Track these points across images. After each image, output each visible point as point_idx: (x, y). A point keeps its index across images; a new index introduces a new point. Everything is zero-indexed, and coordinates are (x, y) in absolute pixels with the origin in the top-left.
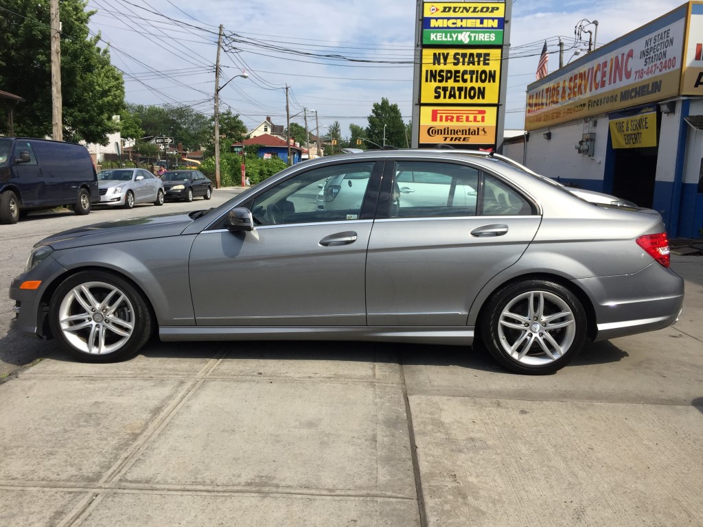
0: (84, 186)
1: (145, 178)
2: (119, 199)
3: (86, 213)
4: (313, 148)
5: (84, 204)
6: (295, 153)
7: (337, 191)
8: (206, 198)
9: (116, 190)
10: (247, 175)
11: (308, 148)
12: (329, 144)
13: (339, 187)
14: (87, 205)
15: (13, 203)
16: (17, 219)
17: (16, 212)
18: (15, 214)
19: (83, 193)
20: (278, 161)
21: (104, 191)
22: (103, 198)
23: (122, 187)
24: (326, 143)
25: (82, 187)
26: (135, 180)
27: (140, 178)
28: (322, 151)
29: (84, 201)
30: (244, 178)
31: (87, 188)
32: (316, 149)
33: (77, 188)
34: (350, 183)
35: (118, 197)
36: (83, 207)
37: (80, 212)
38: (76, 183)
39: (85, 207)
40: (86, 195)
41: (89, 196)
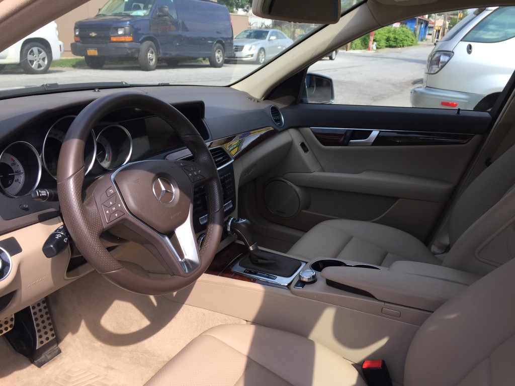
0: (219, 42)
1: (278, 38)
2: (252, 55)
3: (220, 66)
4: (440, 20)
5: (218, 58)
6: (422, 23)
7: (447, 58)
8: (331, 58)
9: (251, 48)
10: (374, 40)
11: (435, 19)
12: (456, 17)
13: (450, 54)
14: (221, 59)
15: (152, 53)
16: (154, 67)
17: (154, 60)
18: (153, 63)
19: (218, 48)
20: (404, 29)
21: (239, 48)
22: (238, 54)
23: (256, 45)
24: (452, 16)
25: (217, 42)
26: (269, 40)
27: (273, 38)
28: (447, 23)
29: (219, 56)
30: (371, 43)
31: (223, 44)
32: (443, 20)
33: (213, 43)
34: (470, 47)
35: (252, 53)
36: (217, 60)
37: (213, 65)
38: (212, 39)
39: (219, 61)
40: (220, 50)
41: (224, 52)
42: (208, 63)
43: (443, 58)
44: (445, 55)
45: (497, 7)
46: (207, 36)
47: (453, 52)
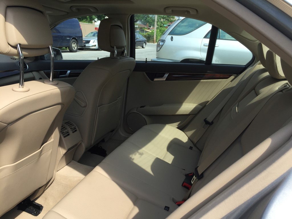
3: (76, 51)
5: (74, 47)
7: (163, 43)
8: (143, 47)
9: (94, 42)
13: (163, 41)
21: (88, 42)
22: (87, 45)
25: (73, 39)
29: (74, 46)
31: (76, 40)
33: (70, 39)
34: (172, 38)
35: (95, 45)
36: (73, 48)
37: (71, 51)
38: (70, 37)
39: (75, 49)
40: (75, 43)
41: (77, 44)
42: (68, 50)
43: (161, 44)
44: (162, 42)
45: (184, 18)
46: (66, 35)
47: (165, 41)
